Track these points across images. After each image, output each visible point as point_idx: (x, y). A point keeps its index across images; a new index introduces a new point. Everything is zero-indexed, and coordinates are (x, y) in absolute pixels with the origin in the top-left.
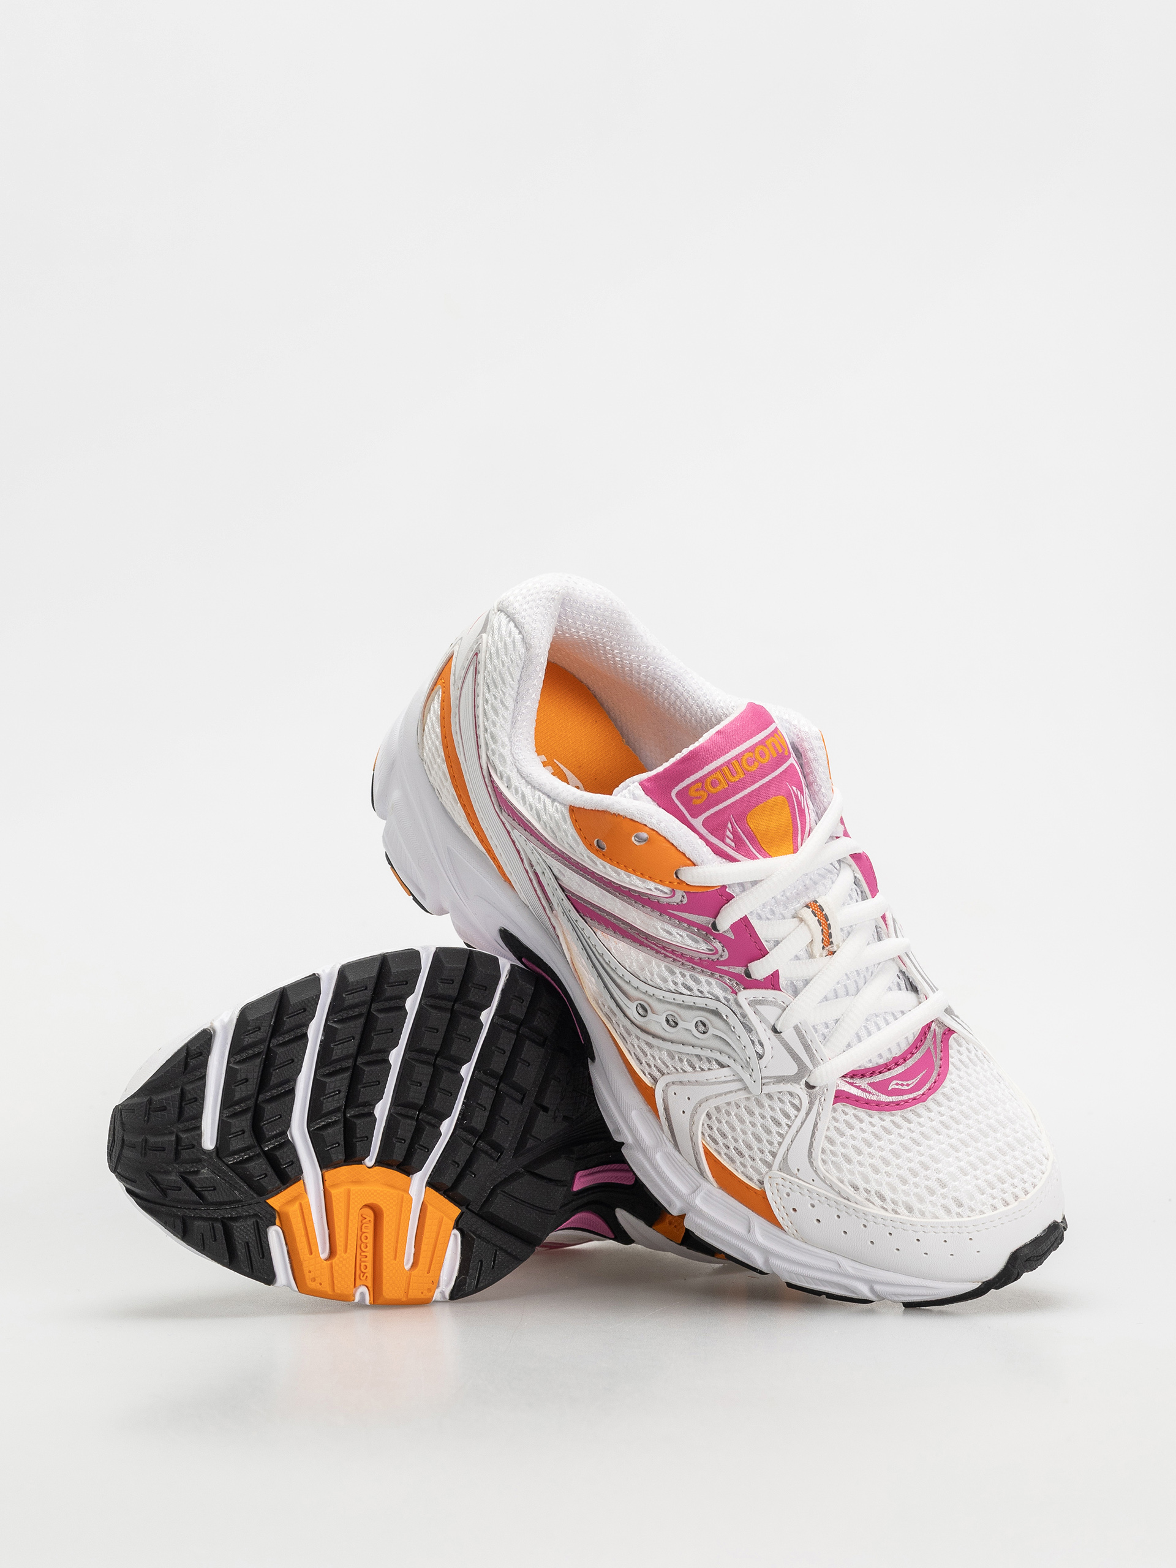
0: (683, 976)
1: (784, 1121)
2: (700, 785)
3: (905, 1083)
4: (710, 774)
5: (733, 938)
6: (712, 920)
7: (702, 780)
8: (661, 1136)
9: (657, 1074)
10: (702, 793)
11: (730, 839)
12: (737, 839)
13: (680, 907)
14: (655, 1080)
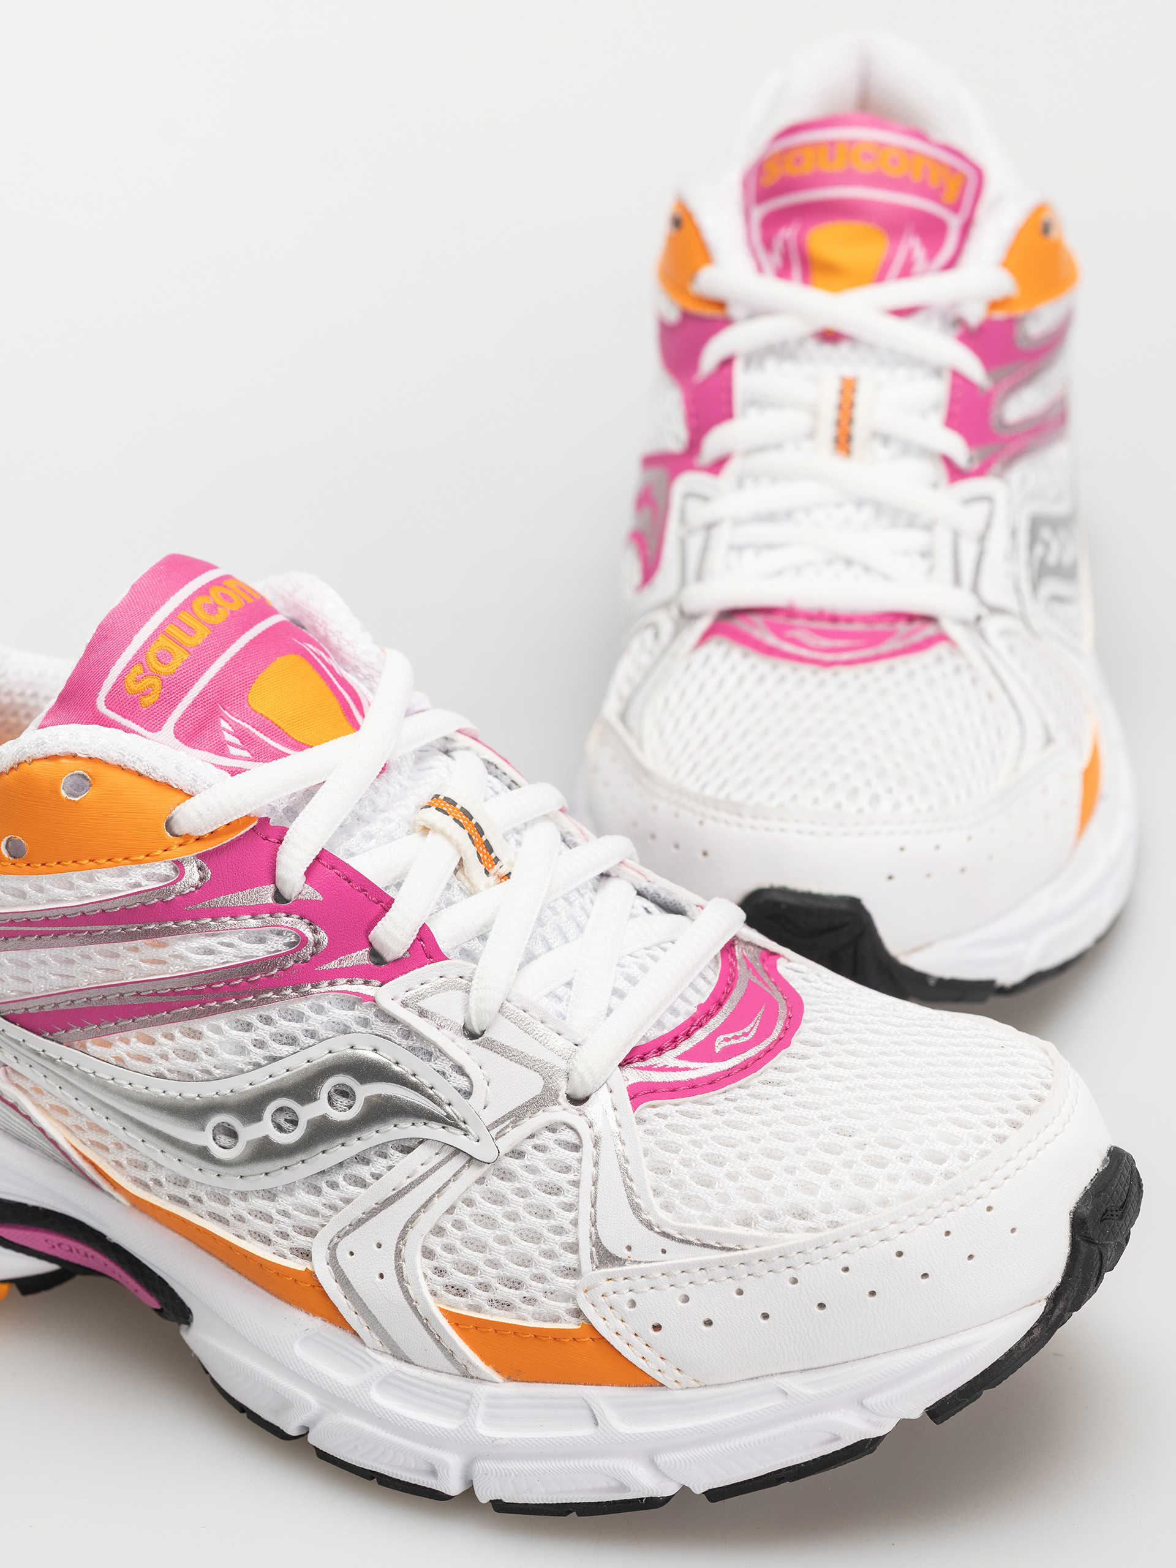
0: (268, 1021)
1: (562, 1179)
2: (138, 669)
3: (739, 1033)
4: (146, 646)
5: (320, 898)
6: (269, 890)
7: (137, 660)
8: (363, 1355)
9: (302, 1241)
10: (149, 681)
11: (236, 746)
12: (246, 740)
13: (205, 890)
14: (306, 1255)
